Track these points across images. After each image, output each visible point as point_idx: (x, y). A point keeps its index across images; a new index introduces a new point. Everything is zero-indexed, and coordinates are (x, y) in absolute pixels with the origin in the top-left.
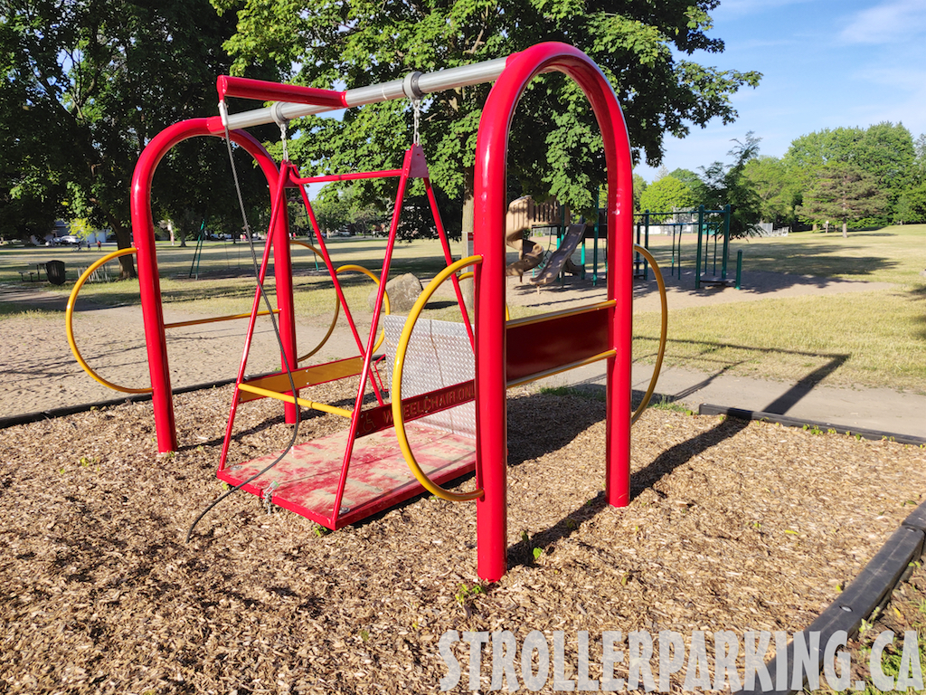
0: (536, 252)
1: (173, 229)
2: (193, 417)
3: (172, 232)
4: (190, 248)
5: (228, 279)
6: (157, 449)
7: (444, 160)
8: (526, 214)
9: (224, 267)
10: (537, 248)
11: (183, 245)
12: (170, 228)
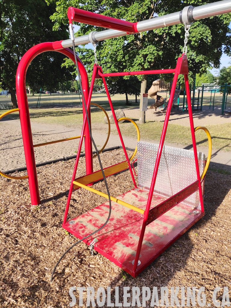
0: (161, 100)
1: (30, 89)
2: (45, 181)
3: (29, 90)
4: (36, 96)
5: (50, 109)
6: (30, 202)
7: (137, 65)
8: (159, 86)
9: (48, 104)
10: (162, 98)
11: (33, 95)
12: (29, 89)
